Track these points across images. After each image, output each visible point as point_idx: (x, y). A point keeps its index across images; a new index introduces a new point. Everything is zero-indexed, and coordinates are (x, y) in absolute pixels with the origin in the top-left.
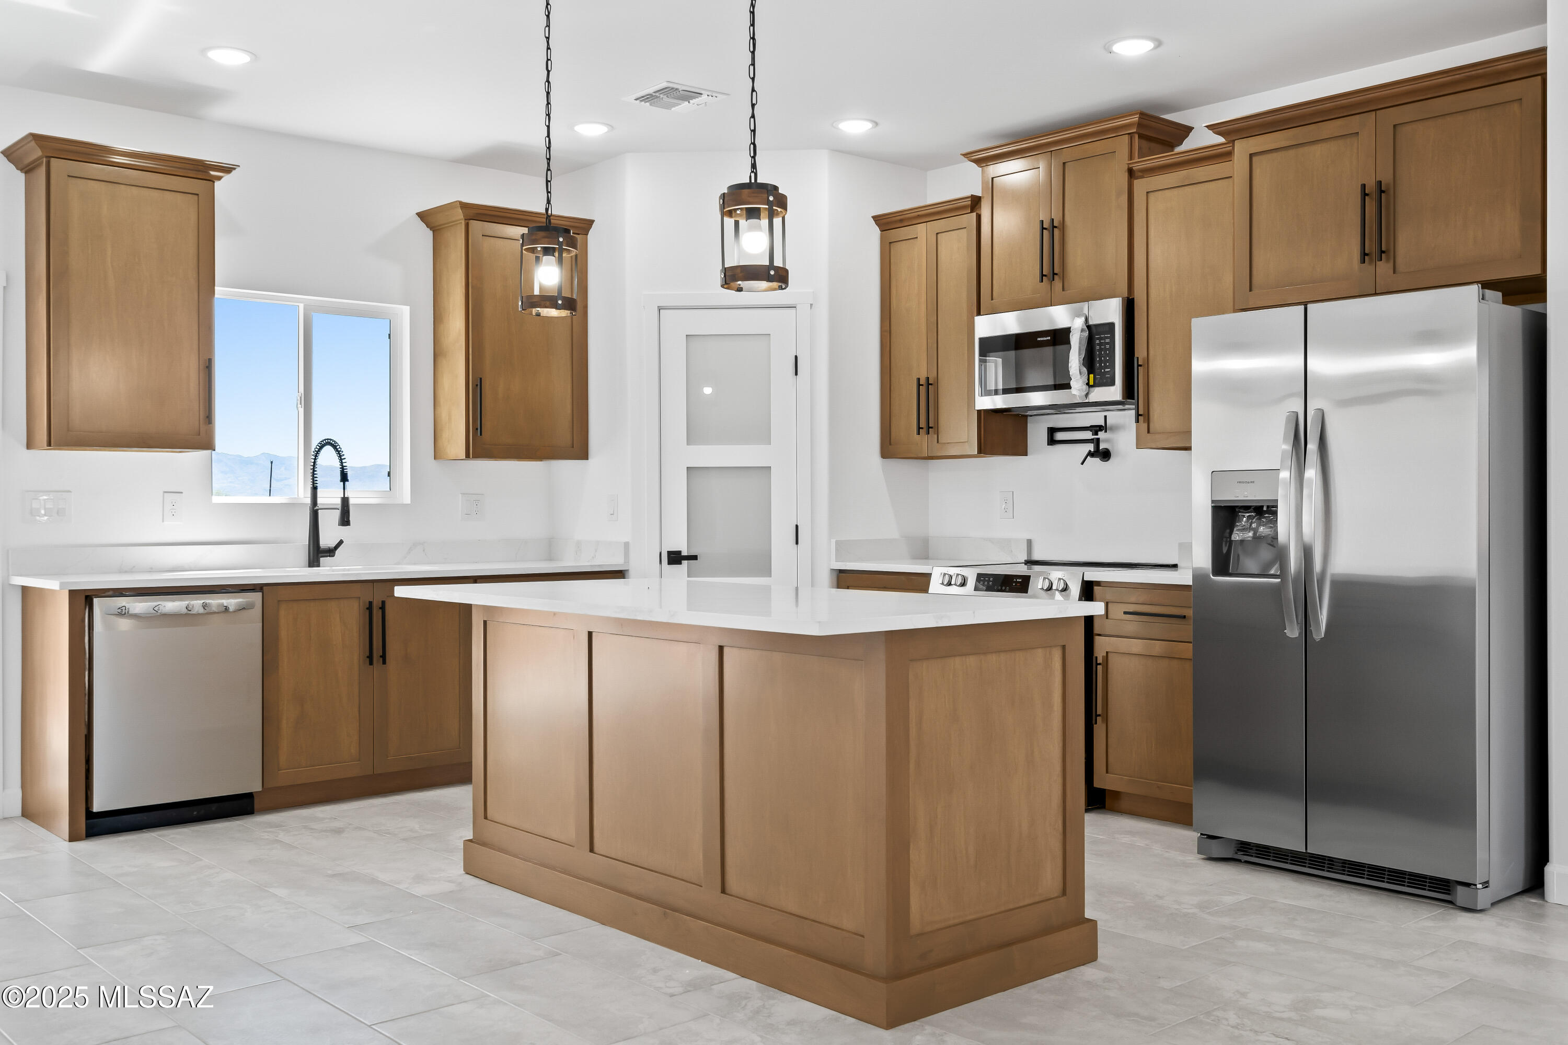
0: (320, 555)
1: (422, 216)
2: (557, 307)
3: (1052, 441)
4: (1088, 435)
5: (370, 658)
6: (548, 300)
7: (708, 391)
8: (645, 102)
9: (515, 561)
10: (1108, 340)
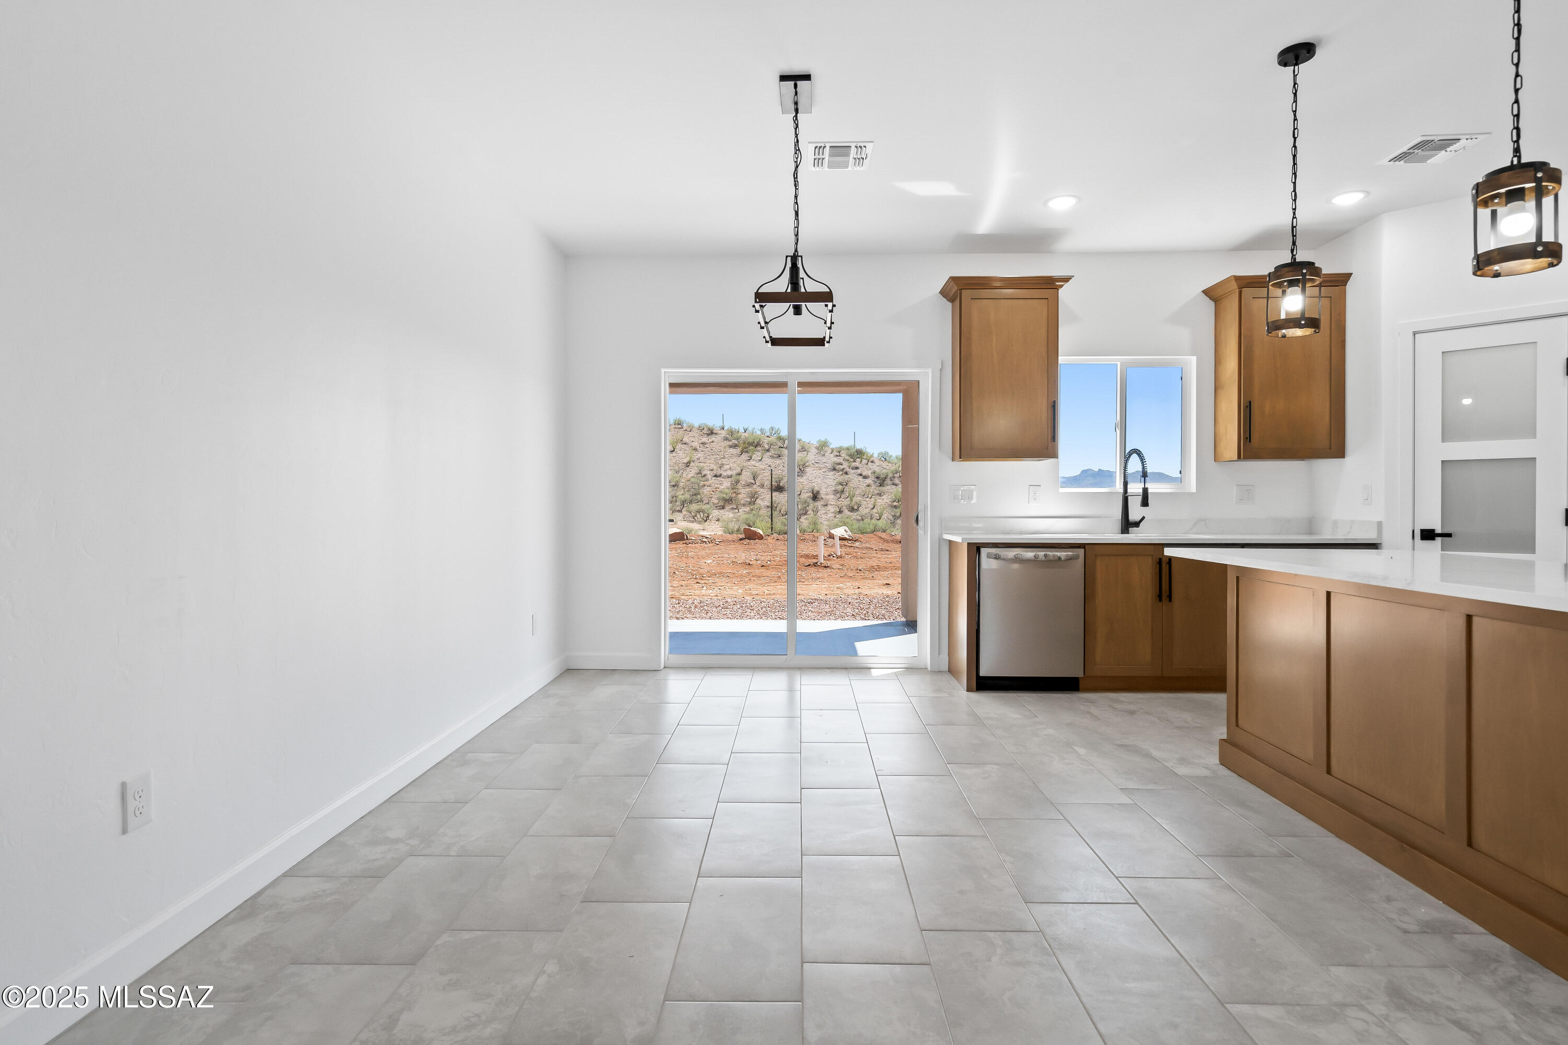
0: (1129, 526)
1: (1206, 292)
2: (1300, 326)
5: (1160, 597)
6: (1293, 322)
7: (1467, 401)
8: (1399, 161)
9: (1279, 534)
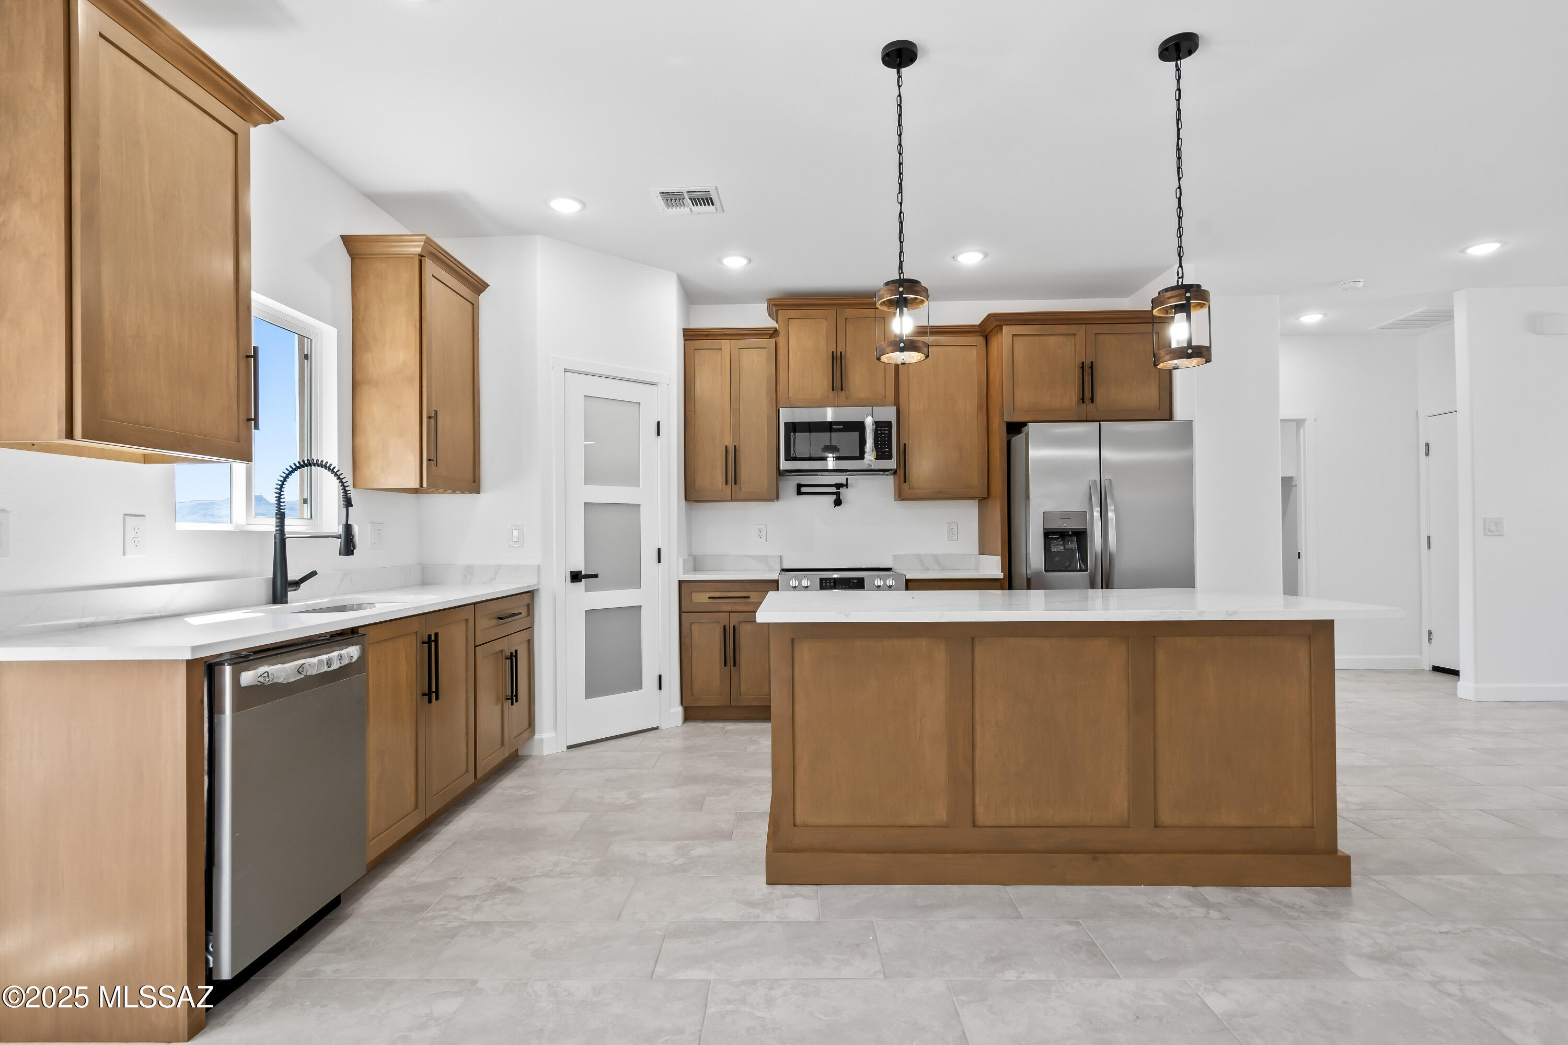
0: (288, 589)
1: (347, 241)
3: (799, 493)
4: (834, 490)
5: (429, 695)
10: (887, 432)
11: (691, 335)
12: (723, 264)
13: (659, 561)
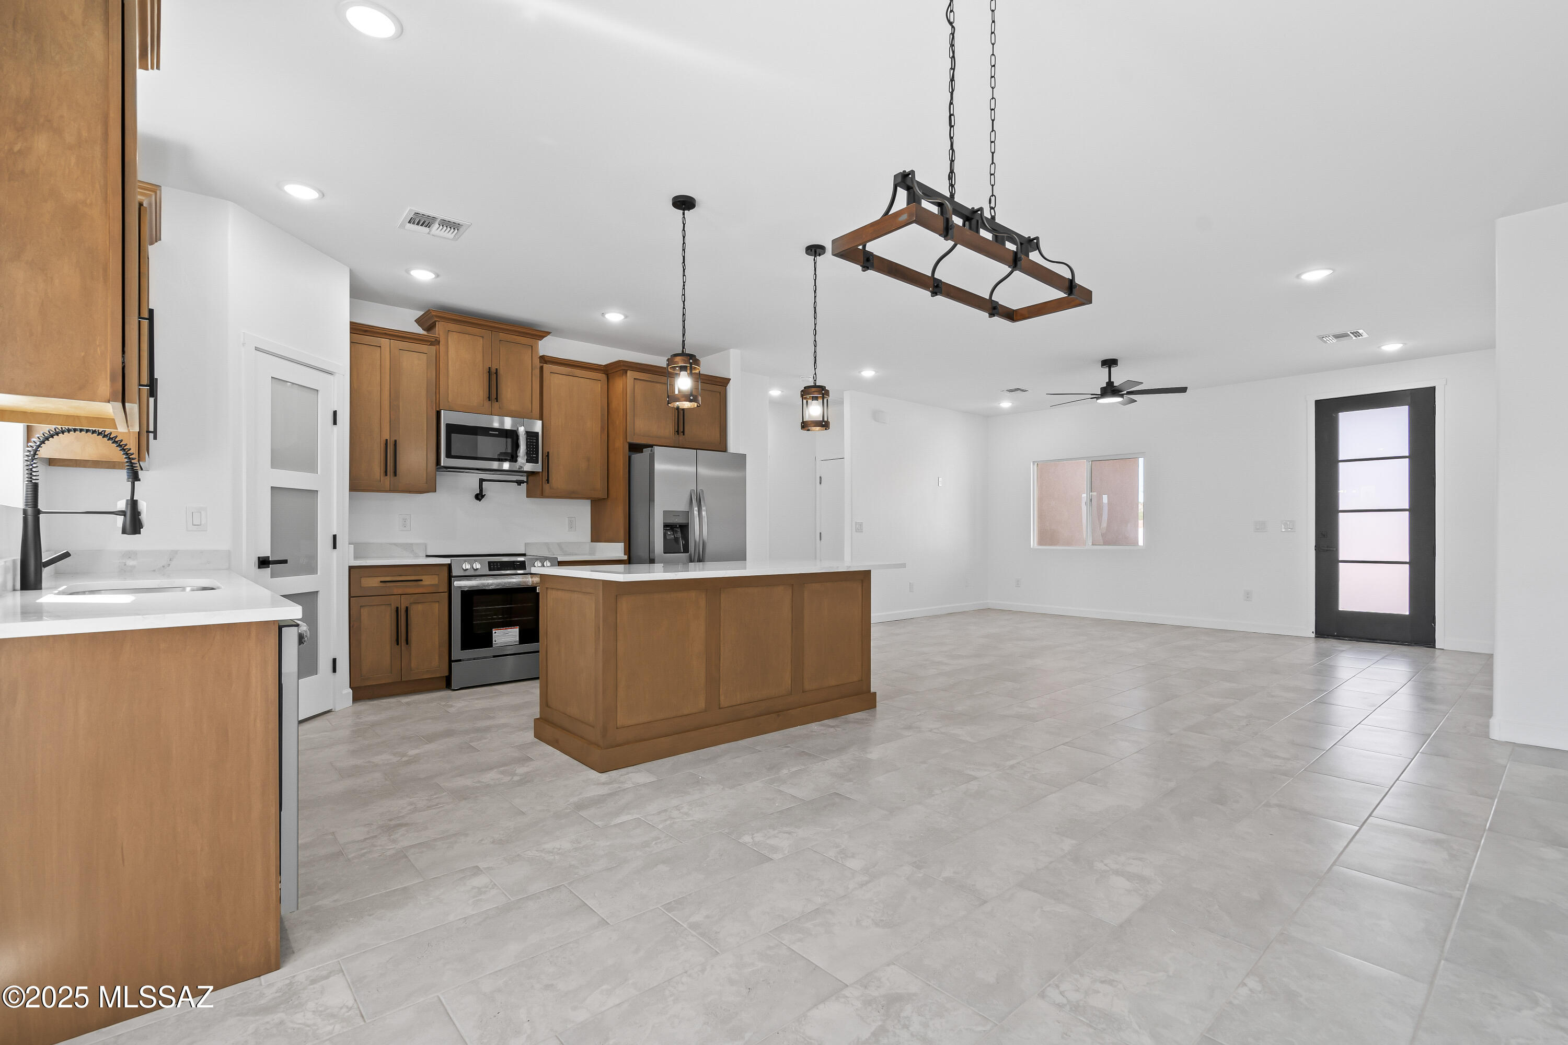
10: (535, 441)
11: (356, 329)
12: (410, 275)
13: (335, 547)
